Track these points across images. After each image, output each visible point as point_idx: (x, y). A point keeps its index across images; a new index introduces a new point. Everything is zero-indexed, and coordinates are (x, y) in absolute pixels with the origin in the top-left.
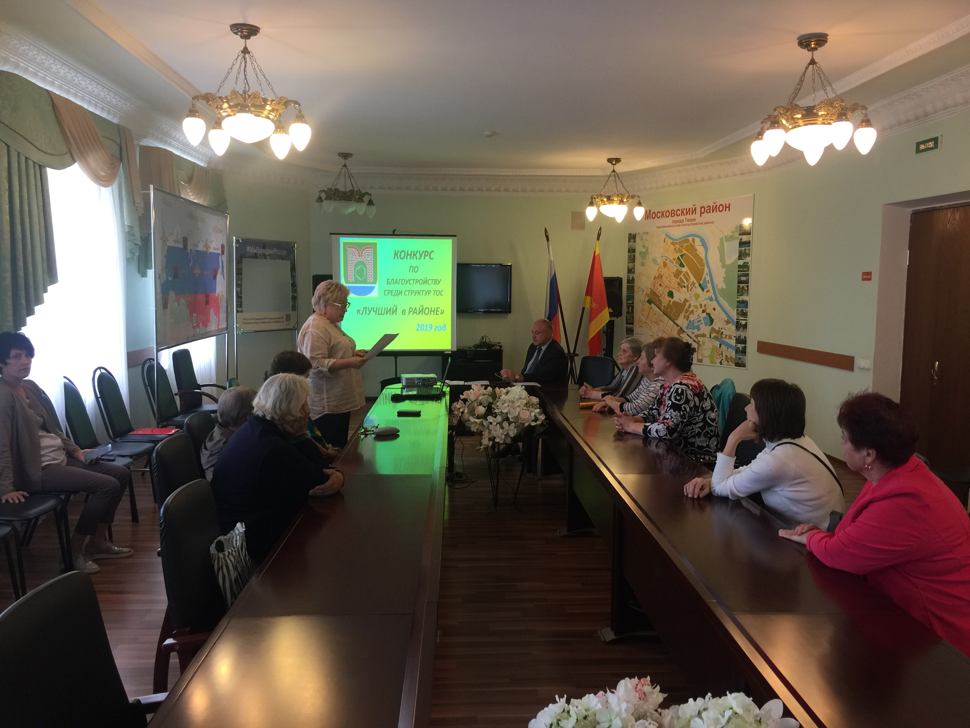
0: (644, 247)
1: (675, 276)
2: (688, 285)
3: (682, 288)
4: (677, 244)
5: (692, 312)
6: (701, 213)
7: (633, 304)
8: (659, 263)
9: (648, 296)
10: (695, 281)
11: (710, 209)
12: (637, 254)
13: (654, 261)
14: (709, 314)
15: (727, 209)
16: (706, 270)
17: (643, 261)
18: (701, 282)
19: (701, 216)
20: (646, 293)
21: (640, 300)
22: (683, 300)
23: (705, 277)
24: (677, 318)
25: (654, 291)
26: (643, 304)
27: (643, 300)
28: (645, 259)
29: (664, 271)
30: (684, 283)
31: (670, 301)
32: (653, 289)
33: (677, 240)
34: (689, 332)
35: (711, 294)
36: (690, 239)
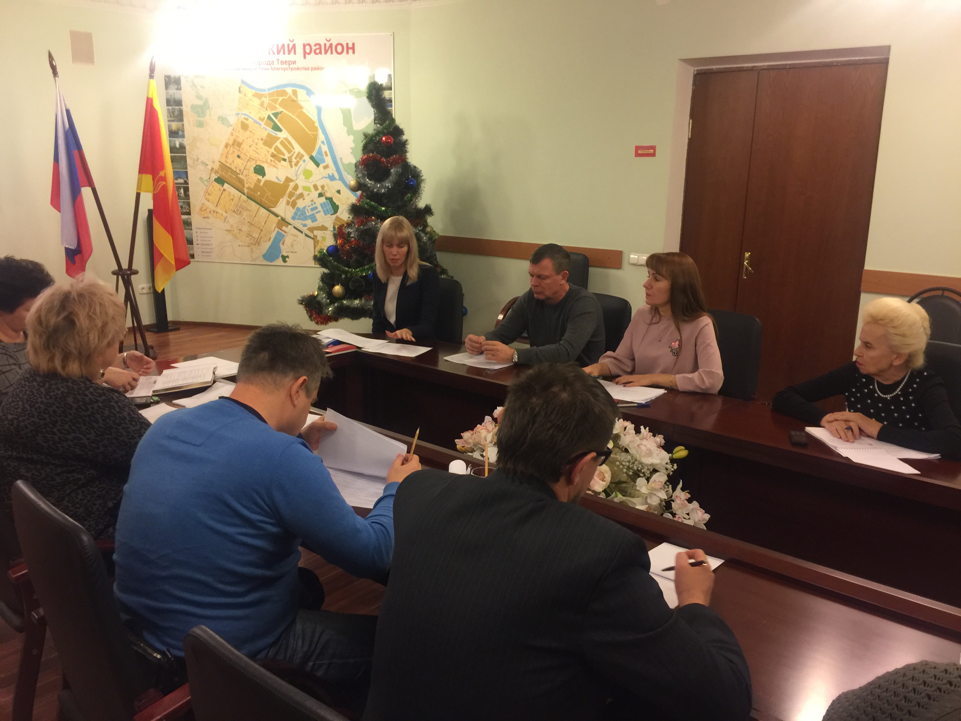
0: (199, 97)
1: (265, 144)
2: (290, 158)
3: (279, 161)
4: (266, 97)
5: (301, 196)
6: (305, 53)
7: (188, 184)
8: (232, 123)
9: (216, 172)
10: (303, 152)
11: (320, 49)
12: (186, 108)
13: (223, 120)
14: (330, 200)
15: (351, 51)
16: (321, 137)
17: (201, 119)
18: (314, 154)
19: (305, 57)
20: (212, 169)
21: (201, 179)
22: (283, 179)
23: (320, 148)
24: (275, 204)
25: (228, 165)
26: (206, 183)
27: (206, 177)
28: (204, 117)
29: (241, 136)
30: (284, 155)
31: (259, 181)
32: (224, 163)
33: (264, 90)
34: (298, 223)
35: (332, 170)
36: (289, 90)
